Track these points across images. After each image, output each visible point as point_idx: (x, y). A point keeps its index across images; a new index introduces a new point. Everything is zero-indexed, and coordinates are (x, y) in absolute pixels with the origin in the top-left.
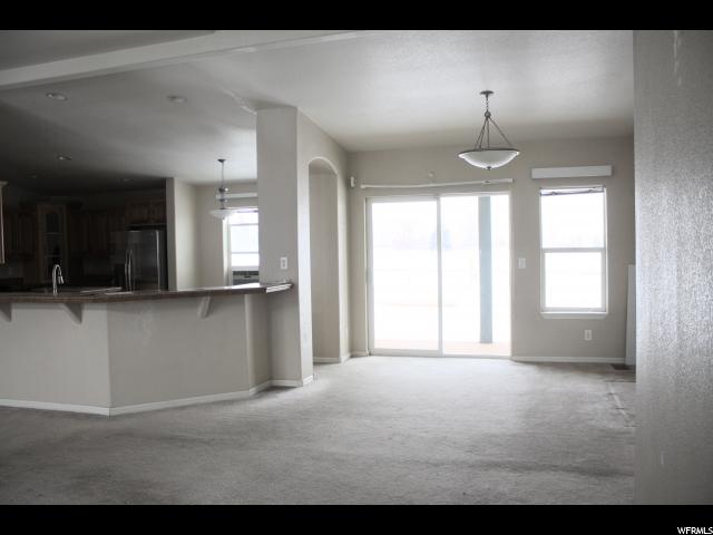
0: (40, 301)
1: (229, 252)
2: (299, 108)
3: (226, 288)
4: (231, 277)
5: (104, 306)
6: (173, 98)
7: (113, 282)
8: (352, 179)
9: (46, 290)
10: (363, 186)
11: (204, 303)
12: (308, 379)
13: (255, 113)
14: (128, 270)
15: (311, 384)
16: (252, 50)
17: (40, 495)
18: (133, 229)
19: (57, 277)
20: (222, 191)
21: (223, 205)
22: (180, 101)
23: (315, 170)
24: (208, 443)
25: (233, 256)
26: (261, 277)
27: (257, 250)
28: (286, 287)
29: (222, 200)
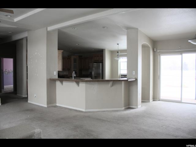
0: (69, 81)
1: (120, 70)
2: (139, 29)
3: (119, 79)
4: (120, 76)
5: (85, 83)
6: (104, 27)
7: (89, 76)
8: (155, 49)
9: (71, 78)
10: (158, 51)
11: (111, 83)
12: (139, 106)
13: (126, 31)
14: (93, 73)
15: (140, 107)
16: (124, 12)
17: (66, 130)
18: (95, 63)
19: (74, 75)
20: (118, 52)
21: (118, 56)
22: (106, 28)
23: (144, 46)
24: (109, 122)
25: (121, 71)
26: (127, 76)
27: (126, 69)
28: (134, 80)
29: (118, 55)
